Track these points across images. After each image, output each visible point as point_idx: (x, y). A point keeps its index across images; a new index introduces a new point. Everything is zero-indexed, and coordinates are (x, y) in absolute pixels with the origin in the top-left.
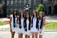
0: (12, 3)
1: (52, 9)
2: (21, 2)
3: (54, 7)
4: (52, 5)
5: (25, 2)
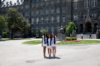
0: (38, 20)
1: (84, 26)
2: (47, 19)
3: (86, 25)
4: (84, 23)
5: (53, 19)
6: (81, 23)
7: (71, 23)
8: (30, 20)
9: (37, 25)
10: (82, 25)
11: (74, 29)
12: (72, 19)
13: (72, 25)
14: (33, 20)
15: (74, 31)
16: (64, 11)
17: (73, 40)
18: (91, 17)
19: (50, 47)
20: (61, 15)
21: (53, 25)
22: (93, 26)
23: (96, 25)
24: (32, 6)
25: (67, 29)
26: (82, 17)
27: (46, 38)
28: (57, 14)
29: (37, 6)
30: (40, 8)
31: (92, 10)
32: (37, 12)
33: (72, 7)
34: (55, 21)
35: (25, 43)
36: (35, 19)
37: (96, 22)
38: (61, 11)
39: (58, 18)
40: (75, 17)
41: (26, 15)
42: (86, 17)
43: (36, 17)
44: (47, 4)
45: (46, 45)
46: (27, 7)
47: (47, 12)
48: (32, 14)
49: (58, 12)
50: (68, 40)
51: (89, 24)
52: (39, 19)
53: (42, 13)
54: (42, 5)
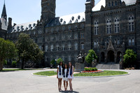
0: (52, 47)
1: (106, 55)
2: (64, 46)
3: (108, 53)
4: (106, 51)
5: (70, 46)
6: (102, 50)
7: (91, 51)
8: (44, 46)
9: (52, 53)
10: (103, 53)
11: (95, 57)
12: (92, 47)
13: (92, 54)
14: (47, 47)
15: (94, 61)
16: (82, 37)
17: (93, 70)
18: (113, 44)
19: (66, 79)
20: (79, 41)
21: (70, 53)
22: (116, 55)
23: (119, 53)
24: (46, 31)
25: (87, 57)
26: (104, 44)
27: (62, 69)
28: (75, 40)
29: (52, 30)
30: (55, 33)
31: (115, 36)
32: (52, 38)
33: (92, 33)
34: (73, 48)
35: (37, 74)
36: (49, 46)
37: (119, 50)
38: (79, 37)
39: (76, 45)
40: (95, 44)
41: (39, 41)
42: (108, 44)
43: (51, 43)
44: (63, 29)
45: (62, 77)
46: (40, 32)
47: (63, 38)
48: (46, 40)
49: (76, 37)
50: (87, 70)
51: (111, 52)
52: (54, 45)
53: (57, 39)
54: (57, 29)
